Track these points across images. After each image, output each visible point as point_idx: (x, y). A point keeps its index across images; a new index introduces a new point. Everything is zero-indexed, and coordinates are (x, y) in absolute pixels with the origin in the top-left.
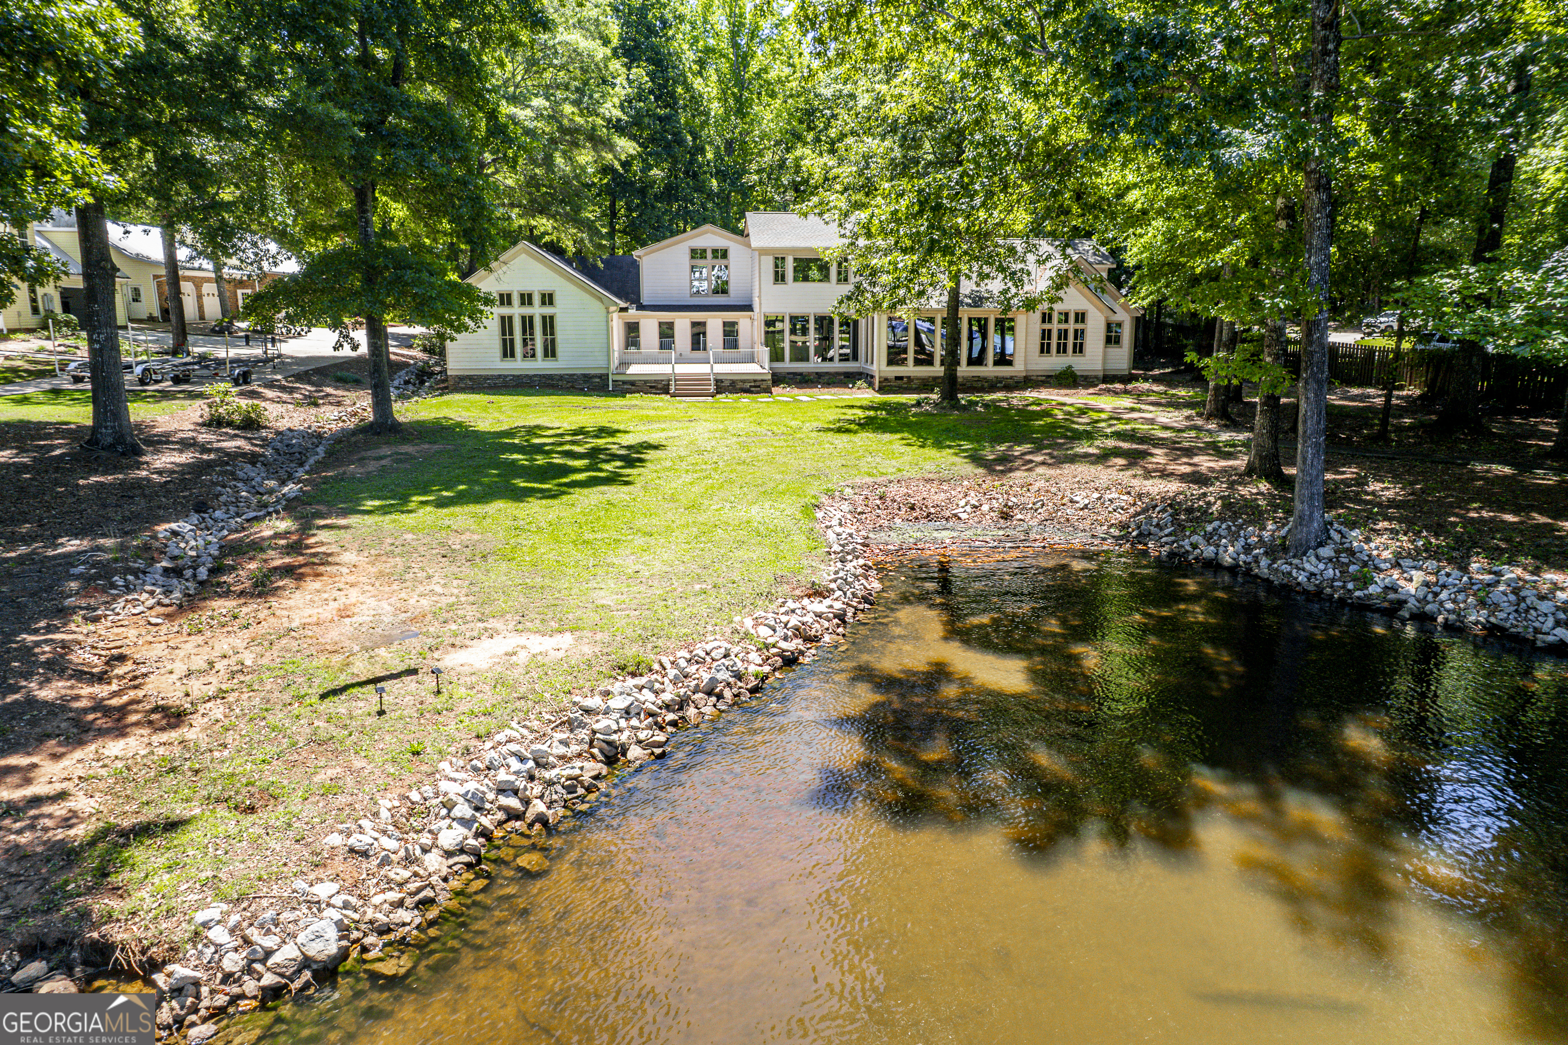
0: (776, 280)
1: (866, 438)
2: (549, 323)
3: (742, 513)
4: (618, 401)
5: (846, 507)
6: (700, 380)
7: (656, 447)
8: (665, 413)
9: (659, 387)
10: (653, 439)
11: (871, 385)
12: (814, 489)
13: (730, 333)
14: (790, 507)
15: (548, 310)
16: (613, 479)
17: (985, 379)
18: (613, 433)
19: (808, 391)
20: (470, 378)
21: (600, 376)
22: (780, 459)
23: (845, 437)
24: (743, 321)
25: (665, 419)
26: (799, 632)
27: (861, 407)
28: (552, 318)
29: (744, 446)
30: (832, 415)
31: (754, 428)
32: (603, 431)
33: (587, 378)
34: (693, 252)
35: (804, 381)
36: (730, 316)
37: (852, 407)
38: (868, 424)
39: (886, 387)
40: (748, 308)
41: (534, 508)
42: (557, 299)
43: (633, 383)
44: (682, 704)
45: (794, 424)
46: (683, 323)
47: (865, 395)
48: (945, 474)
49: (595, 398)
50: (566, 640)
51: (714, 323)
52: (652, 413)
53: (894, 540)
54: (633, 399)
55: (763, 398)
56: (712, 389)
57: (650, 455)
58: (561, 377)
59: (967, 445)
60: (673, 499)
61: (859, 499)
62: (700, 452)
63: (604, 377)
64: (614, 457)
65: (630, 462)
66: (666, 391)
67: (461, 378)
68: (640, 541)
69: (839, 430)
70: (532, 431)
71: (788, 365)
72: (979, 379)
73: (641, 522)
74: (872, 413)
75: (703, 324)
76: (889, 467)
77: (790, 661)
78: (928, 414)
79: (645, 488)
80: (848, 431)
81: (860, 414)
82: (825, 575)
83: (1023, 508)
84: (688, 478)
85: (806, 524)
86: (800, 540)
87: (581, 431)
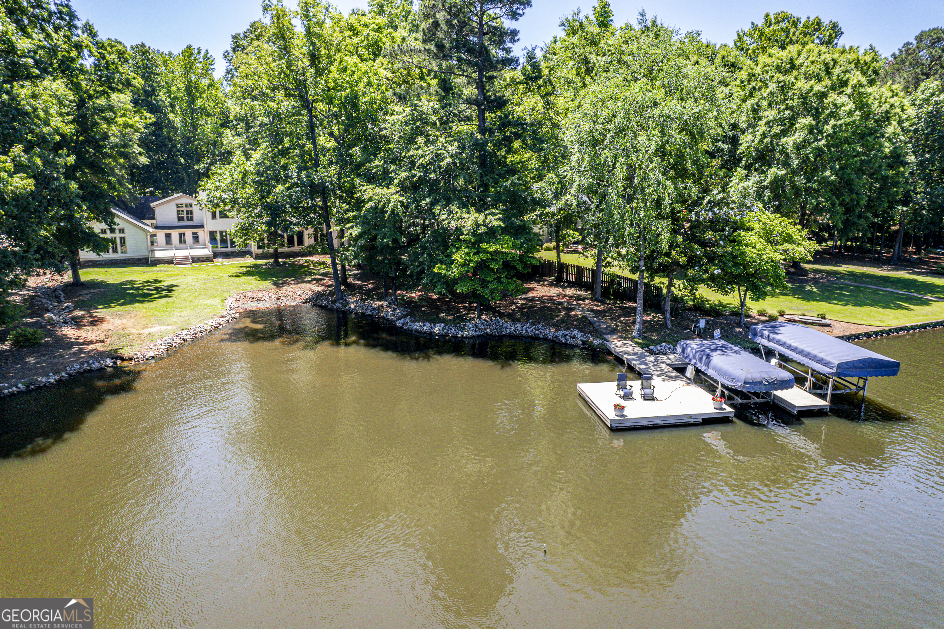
0: (213, 218)
1: (245, 278)
2: (123, 241)
3: (205, 302)
4: (154, 268)
5: (234, 299)
6: (186, 258)
7: (176, 286)
8: (175, 273)
9: (169, 261)
10: (174, 283)
11: (252, 256)
12: (226, 295)
13: (196, 237)
14: (218, 300)
15: (122, 235)
16: (166, 296)
17: (295, 252)
18: (160, 282)
19: (228, 260)
20: (90, 261)
21: (145, 259)
22: (216, 287)
23: (237, 279)
24: (200, 232)
25: (176, 275)
26: (218, 323)
27: (246, 267)
28: (124, 238)
29: (204, 284)
30: (234, 270)
31: (207, 277)
32: (156, 281)
33: (140, 259)
34: (177, 205)
35: (227, 255)
36: (195, 230)
37: (242, 267)
38: (247, 274)
39: (258, 257)
40: (202, 226)
41: (146, 305)
42: (126, 231)
43: (158, 261)
44: (196, 334)
45: (221, 275)
46: (175, 234)
47: (249, 261)
48: (265, 288)
49: (145, 268)
50: (170, 327)
51: (189, 234)
52: (170, 273)
53: (245, 307)
54: (160, 267)
55: (210, 264)
56: (190, 261)
57: (175, 288)
58: (129, 260)
59: (274, 279)
60: (185, 300)
61: (238, 297)
62: (190, 286)
63: (147, 259)
64: (163, 290)
65: (170, 291)
66: (172, 262)
67: (86, 262)
68: (179, 310)
69: (236, 276)
70: (131, 282)
71: (219, 250)
72: (292, 252)
73: (178, 306)
74: (249, 269)
75: (184, 234)
76: (249, 288)
77: (217, 328)
78: (269, 268)
79: (176, 297)
80: (239, 276)
81: (245, 269)
82: (225, 314)
83: (283, 296)
84: (188, 294)
85: (221, 304)
86: (220, 307)
87: (148, 282)
